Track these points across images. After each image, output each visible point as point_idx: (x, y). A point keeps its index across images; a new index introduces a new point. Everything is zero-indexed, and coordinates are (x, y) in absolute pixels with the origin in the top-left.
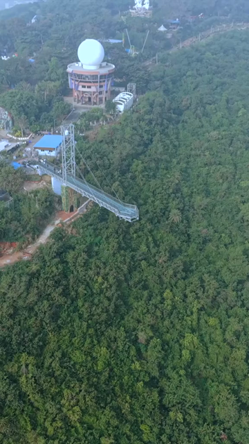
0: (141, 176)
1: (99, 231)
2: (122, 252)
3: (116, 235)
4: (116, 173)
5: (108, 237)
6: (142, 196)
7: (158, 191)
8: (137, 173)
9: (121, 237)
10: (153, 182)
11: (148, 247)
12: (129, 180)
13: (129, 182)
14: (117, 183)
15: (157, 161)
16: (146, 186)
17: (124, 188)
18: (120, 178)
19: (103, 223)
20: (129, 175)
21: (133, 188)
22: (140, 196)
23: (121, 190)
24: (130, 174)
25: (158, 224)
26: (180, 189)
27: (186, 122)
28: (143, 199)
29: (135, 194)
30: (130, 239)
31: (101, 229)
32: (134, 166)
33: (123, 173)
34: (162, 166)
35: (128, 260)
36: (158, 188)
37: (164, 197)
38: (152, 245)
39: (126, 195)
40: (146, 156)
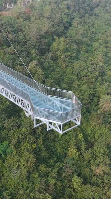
0: (63, 56)
1: (6, 131)
2: (42, 167)
3: (33, 139)
4: (33, 51)
5: (19, 142)
6: (66, 80)
7: (83, 73)
8: (59, 53)
9: (40, 141)
10: (76, 64)
11: (79, 149)
12: (49, 60)
13: (49, 63)
14: (35, 62)
15: (79, 43)
16: (69, 68)
17: (44, 69)
18: (38, 57)
19: (12, 119)
20: (50, 55)
21: (54, 71)
22: (63, 80)
23: (40, 71)
24: (51, 53)
25: (87, 114)
26: (104, 72)
27: (98, 16)
28: (66, 83)
29: (58, 76)
30: (54, 140)
31: (10, 129)
32: (55, 44)
33: (42, 52)
34: (84, 49)
35: (52, 182)
36: (83, 70)
37: (91, 81)
38: (84, 146)
39: (46, 78)
40: (66, 37)
